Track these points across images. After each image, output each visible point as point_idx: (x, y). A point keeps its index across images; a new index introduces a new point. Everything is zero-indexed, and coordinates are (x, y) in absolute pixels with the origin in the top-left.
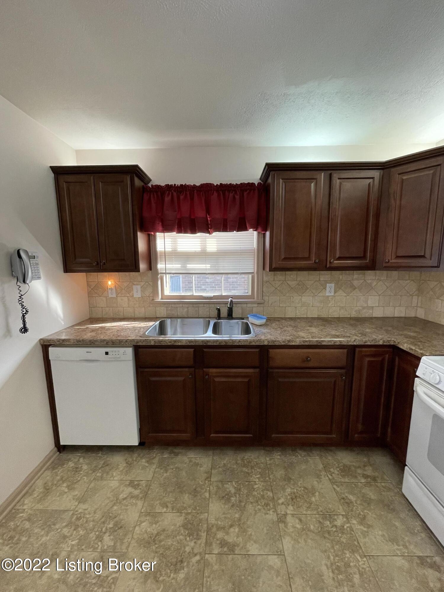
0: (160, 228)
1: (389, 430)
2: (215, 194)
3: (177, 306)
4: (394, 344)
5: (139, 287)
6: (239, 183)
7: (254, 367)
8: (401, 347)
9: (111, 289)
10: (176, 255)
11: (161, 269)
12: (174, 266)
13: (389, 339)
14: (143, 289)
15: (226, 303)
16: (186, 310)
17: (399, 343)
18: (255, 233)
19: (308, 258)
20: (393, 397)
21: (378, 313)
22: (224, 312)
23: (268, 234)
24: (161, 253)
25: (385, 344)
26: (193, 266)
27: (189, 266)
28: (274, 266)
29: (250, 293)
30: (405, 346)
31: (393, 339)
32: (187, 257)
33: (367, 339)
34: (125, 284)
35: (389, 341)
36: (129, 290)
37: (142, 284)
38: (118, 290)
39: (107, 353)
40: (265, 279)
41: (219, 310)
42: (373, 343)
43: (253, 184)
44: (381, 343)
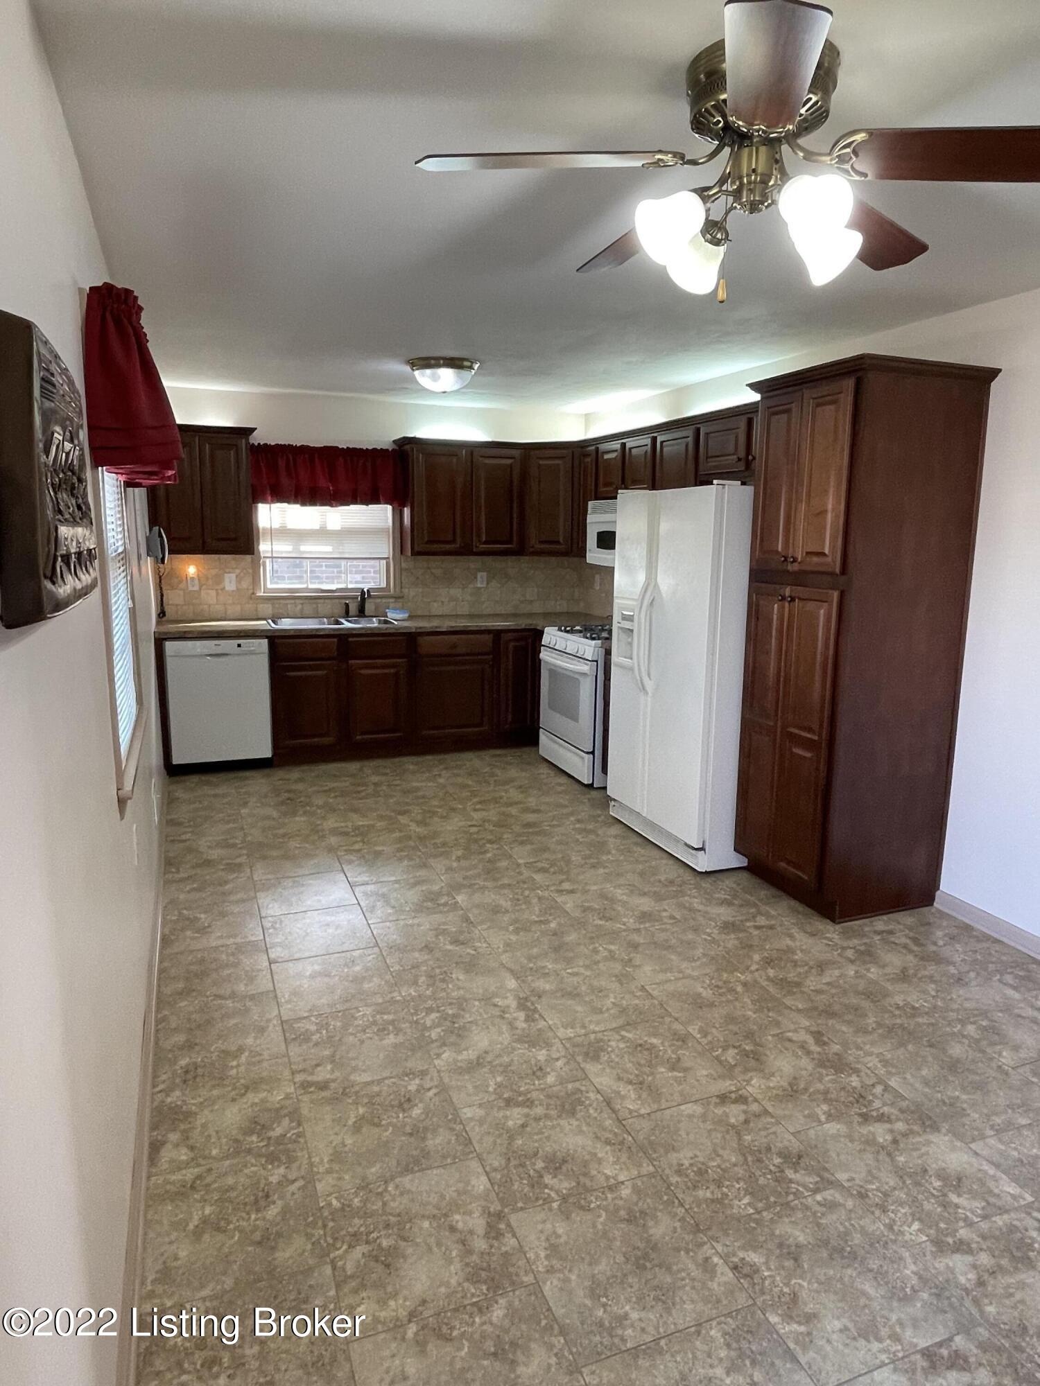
0: (269, 498)
2: (341, 460)
3: (288, 601)
5: (233, 576)
6: (370, 448)
7: (399, 657)
9: (192, 579)
10: (284, 533)
11: (264, 552)
12: (283, 548)
14: (239, 579)
15: (355, 598)
16: (299, 607)
18: (389, 508)
19: (454, 541)
22: (353, 608)
23: (407, 511)
24: (264, 529)
26: (309, 548)
27: (303, 548)
28: (416, 549)
29: (384, 585)
32: (300, 535)
34: (214, 572)
36: (218, 579)
37: (238, 571)
38: (202, 580)
39: (239, 646)
40: (404, 565)
41: (347, 605)
43: (387, 450)
44: (523, 627)
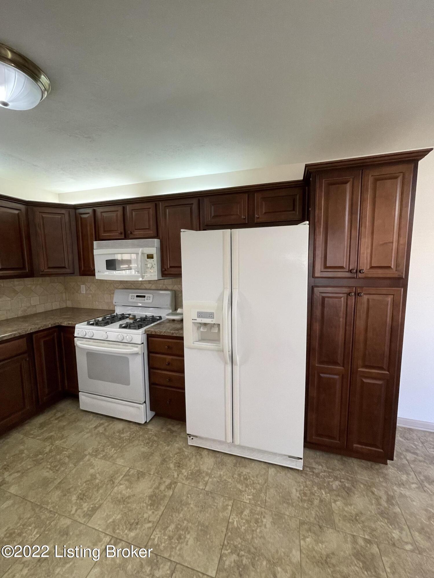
1: (66, 382)
4: (59, 324)
8: (63, 325)
13: (55, 322)
17: (61, 323)
20: (64, 359)
21: (41, 309)
25: (53, 326)
30: (65, 324)
31: (57, 322)
33: (40, 326)
35: (55, 324)
42: (44, 328)
